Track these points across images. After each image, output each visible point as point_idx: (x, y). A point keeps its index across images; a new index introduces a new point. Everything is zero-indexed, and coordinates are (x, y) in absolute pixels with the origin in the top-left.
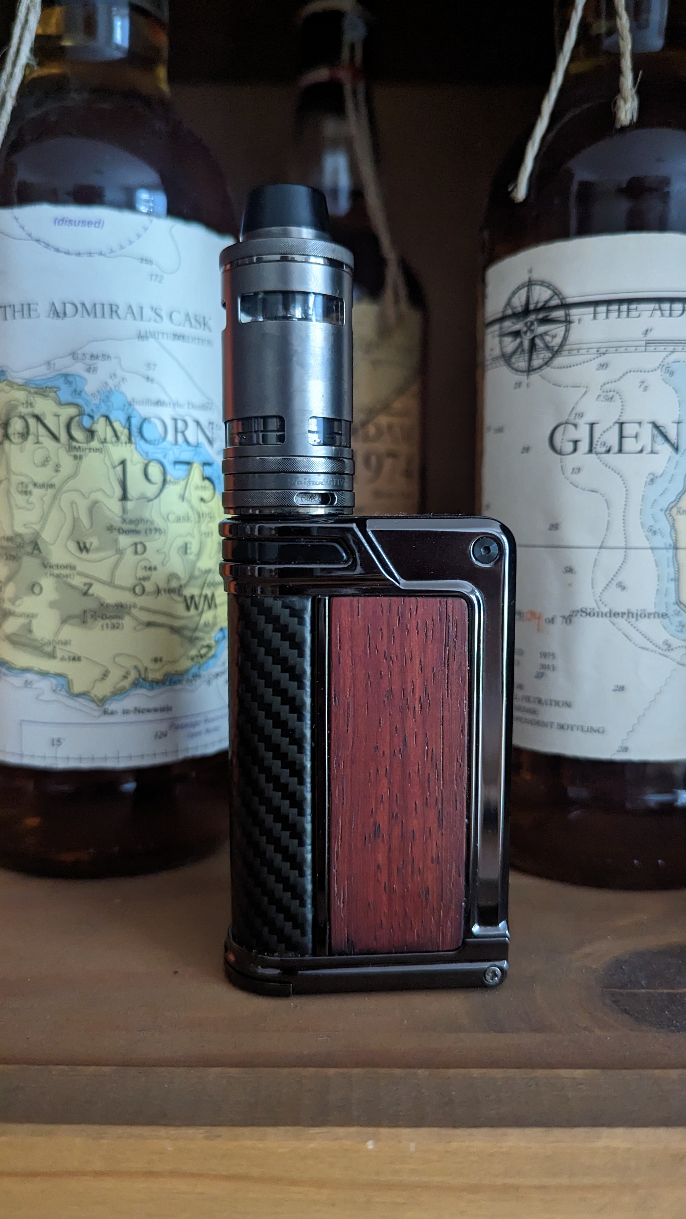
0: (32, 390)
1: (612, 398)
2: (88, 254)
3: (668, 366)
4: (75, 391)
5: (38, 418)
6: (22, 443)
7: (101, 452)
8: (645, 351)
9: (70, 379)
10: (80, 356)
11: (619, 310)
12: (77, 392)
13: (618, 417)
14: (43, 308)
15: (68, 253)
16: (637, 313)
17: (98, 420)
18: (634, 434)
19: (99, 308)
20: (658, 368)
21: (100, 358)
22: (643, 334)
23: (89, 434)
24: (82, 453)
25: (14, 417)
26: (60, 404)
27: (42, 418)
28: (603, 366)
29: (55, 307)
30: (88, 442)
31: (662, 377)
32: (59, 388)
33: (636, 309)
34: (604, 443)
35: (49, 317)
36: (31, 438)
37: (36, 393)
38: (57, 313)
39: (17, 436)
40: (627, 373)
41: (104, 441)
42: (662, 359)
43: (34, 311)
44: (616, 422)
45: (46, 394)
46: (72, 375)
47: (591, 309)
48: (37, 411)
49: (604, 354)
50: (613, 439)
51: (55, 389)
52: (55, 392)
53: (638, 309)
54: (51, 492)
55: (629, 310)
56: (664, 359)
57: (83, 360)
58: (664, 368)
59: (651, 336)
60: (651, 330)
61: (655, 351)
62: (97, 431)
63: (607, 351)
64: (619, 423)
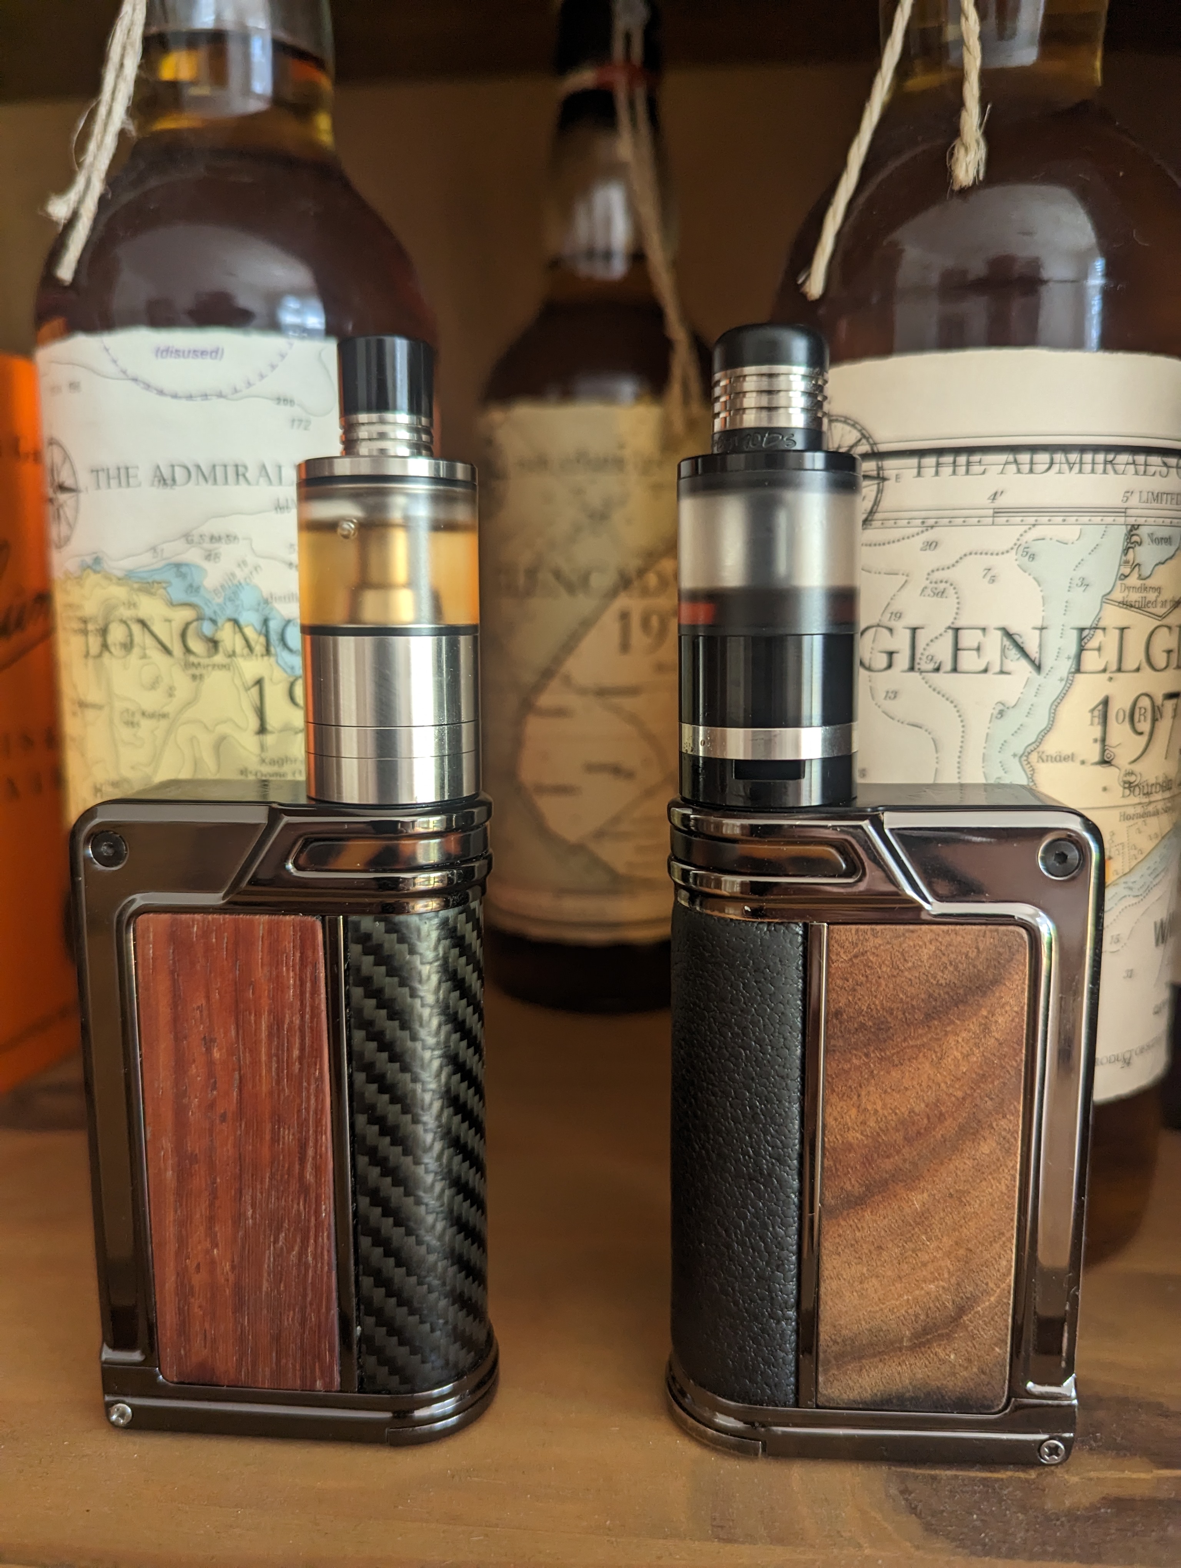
0: (136, 586)
1: (943, 592)
2: (202, 396)
3: (1027, 545)
4: (191, 586)
5: (143, 623)
6: (124, 657)
7: (229, 669)
8: (993, 524)
9: (184, 570)
10: (196, 539)
11: (955, 462)
12: (194, 589)
13: (952, 620)
14: (144, 473)
15: (175, 396)
16: (983, 468)
17: (223, 625)
18: (975, 645)
19: (219, 471)
20: (1012, 549)
21: (223, 541)
22: (989, 499)
23: (211, 645)
24: (204, 672)
25: (113, 621)
26: (172, 604)
27: (149, 623)
28: (931, 545)
29: (161, 472)
30: (210, 656)
31: (1017, 562)
32: (169, 583)
33: (980, 462)
34: (932, 657)
35: (153, 485)
36: (136, 650)
37: (140, 590)
38: (164, 480)
39: (118, 647)
40: (965, 555)
41: (233, 654)
42: (1018, 536)
43: (133, 477)
44: (949, 628)
45: (153, 590)
46: (187, 565)
47: (913, 461)
48: (142, 613)
49: (932, 527)
50: (943, 651)
51: (164, 585)
52: (165, 588)
53: (983, 463)
54: (164, 724)
55: (968, 464)
56: (1021, 535)
57: (200, 543)
58: (1021, 548)
59: (1001, 502)
60: (1002, 492)
61: (1008, 523)
62: (223, 641)
63: (936, 522)
64: (953, 629)
